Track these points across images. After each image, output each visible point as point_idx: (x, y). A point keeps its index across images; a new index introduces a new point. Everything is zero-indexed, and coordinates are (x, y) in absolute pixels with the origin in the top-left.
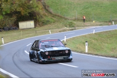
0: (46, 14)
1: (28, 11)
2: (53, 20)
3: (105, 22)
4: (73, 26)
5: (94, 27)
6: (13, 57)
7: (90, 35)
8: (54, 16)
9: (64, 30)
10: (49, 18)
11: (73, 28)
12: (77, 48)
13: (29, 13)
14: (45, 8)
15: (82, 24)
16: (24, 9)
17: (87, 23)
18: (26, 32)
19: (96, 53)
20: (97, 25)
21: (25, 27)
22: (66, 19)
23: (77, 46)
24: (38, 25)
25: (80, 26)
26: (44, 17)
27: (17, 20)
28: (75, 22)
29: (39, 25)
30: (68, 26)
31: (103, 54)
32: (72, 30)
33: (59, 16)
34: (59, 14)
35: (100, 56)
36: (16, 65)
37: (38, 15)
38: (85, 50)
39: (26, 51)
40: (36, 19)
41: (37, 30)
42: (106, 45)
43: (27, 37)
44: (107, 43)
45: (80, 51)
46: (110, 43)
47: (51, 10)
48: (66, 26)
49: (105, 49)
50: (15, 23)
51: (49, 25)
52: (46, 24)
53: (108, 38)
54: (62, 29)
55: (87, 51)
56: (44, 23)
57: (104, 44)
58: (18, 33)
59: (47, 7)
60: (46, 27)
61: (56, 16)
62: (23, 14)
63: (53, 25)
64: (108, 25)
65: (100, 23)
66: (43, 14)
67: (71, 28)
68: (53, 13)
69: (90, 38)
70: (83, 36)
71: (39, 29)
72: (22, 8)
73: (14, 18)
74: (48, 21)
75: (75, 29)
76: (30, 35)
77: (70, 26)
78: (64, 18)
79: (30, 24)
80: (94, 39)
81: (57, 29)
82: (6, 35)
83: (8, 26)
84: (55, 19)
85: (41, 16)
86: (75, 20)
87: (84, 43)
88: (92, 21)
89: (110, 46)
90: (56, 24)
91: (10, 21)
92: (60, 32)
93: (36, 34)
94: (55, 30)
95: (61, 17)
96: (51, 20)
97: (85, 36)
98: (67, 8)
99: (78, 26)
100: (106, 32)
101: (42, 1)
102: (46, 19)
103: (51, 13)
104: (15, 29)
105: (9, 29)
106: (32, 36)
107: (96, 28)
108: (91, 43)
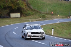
0: (28, 9)
1: (17, 6)
2: (33, 13)
3: (65, 16)
4: (45, 18)
5: (58, 19)
6: (5, 36)
7: (55, 24)
8: (33, 10)
9: (39, 20)
10: (30, 12)
11: (45, 19)
12: (47, 32)
13: (18, 8)
14: (28, 5)
15: (51, 17)
16: (14, 5)
17: (54, 16)
18: (15, 20)
19: (59, 36)
20: (60, 18)
21: (14, 17)
22: (41, 13)
23: (47, 30)
24: (22, 16)
25: (49, 18)
26: (27, 11)
27: (9, 12)
28: (46, 15)
29: (24, 16)
30: (42, 17)
31: (63, 37)
32: (44, 20)
33: (36, 11)
34: (37, 10)
35: (61, 38)
36: (7, 41)
37: (23, 10)
38: (52, 34)
39: (14, 32)
40: (22, 12)
41: (22, 19)
42: (66, 31)
43: (15, 23)
44: (66, 30)
45: (48, 34)
46: (68, 30)
47: (32, 7)
48: (41, 18)
49: (65, 33)
50: (8, 13)
51: (30, 16)
52: (28, 15)
53: (67, 26)
54: (38, 19)
55: (53, 34)
56: (27, 15)
57: (64, 30)
58: (9, 20)
59: (29, 5)
60: (28, 17)
61: (34, 10)
62: (13, 8)
63: (33, 17)
64: (67, 18)
65: (62, 17)
66: (26, 9)
67: (43, 19)
68: (33, 9)
69: (55, 26)
70: (51, 24)
71: (23, 18)
72: (13, 5)
73: (8, 11)
74: (29, 14)
75: (46, 20)
76: (17, 22)
77: (43, 18)
78: (40, 12)
79: (18, 15)
80: (58, 27)
81: (34, 19)
82: (2, 21)
83: (3, 15)
84: (34, 12)
85: (25, 10)
86: (46, 14)
87: (51, 29)
88: (57, 15)
89: (68, 31)
90: (34, 16)
91: (5, 12)
92: (36, 21)
93: (21, 21)
94: (33, 19)
95: (38, 11)
96: (31, 13)
97: (52, 25)
98: (42, 6)
99: (48, 18)
100: (66, 22)
101: (26, 1)
102: (28, 12)
103: (31, 9)
104: (8, 17)
105: (4, 17)
106: (19, 23)
107: (60, 20)
108: (56, 29)
